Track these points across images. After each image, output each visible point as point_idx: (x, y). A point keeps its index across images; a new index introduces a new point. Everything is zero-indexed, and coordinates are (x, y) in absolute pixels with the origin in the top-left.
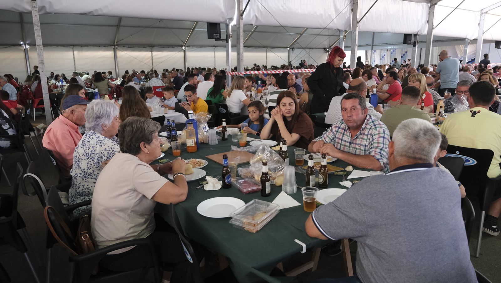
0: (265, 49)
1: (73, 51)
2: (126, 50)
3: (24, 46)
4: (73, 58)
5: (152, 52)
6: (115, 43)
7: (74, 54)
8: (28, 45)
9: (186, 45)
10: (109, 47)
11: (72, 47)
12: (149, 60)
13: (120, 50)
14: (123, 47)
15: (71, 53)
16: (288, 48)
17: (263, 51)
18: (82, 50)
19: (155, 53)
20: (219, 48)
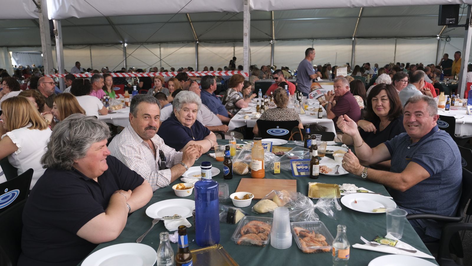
0: (394, 40)
1: (160, 48)
2: (208, 46)
4: (159, 54)
5: (234, 47)
7: (160, 51)
9: (274, 38)
10: (191, 44)
11: (159, 44)
13: (202, 46)
14: (205, 42)
15: (158, 49)
16: (439, 38)
18: (167, 47)
19: (237, 49)
20: (319, 41)
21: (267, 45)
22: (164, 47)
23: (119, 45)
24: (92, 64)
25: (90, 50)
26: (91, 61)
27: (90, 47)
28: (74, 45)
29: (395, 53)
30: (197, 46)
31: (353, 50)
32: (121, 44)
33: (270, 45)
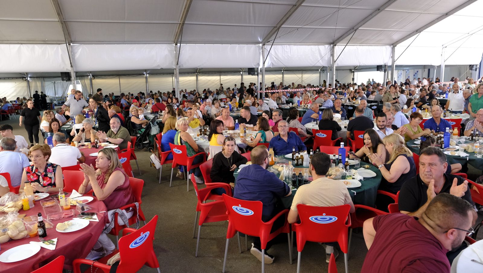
1: (172, 77)
2: (204, 75)
3: (146, 75)
4: (172, 81)
5: (220, 76)
6: (198, 71)
8: (148, 74)
9: (243, 71)
10: (194, 74)
11: (172, 74)
12: (218, 81)
14: (202, 73)
15: (171, 78)
16: (320, 71)
17: (299, 73)
19: (222, 77)
23: (143, 75)
24: (120, 89)
25: (119, 79)
26: (120, 87)
27: (119, 77)
31: (283, 77)
32: (144, 74)
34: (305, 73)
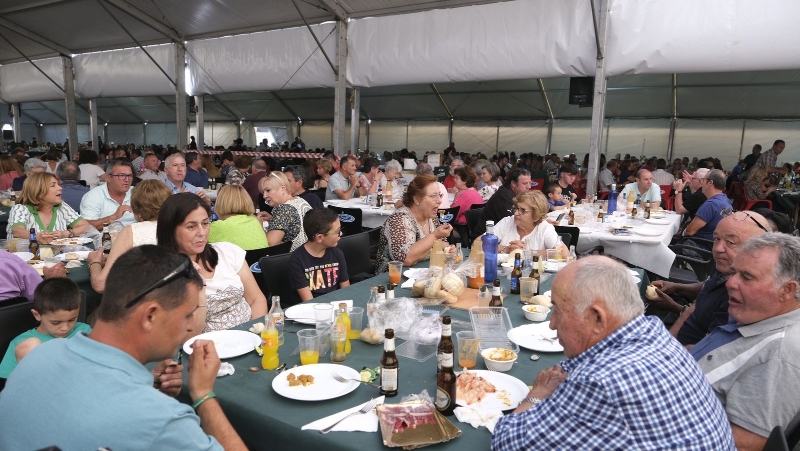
21: (542, 126)
22: (413, 125)
23: (362, 122)
25: (332, 127)
28: (315, 120)
29: (742, 142)
30: (451, 125)
32: (364, 120)
33: (547, 125)
34: (753, 127)
